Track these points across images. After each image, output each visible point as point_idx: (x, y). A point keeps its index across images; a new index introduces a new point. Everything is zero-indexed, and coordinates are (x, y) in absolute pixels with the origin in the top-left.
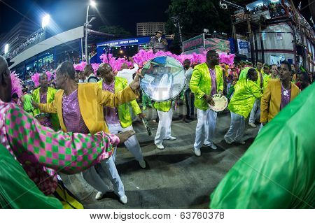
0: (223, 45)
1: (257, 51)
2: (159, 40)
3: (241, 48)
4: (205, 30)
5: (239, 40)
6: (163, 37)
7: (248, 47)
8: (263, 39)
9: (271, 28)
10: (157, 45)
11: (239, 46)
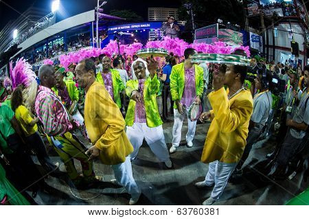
0: (236, 36)
1: (268, 46)
2: (172, 25)
3: (253, 41)
4: (219, 20)
5: (251, 34)
6: (175, 23)
7: (259, 42)
8: (275, 36)
9: (283, 25)
10: (169, 31)
11: (251, 39)
